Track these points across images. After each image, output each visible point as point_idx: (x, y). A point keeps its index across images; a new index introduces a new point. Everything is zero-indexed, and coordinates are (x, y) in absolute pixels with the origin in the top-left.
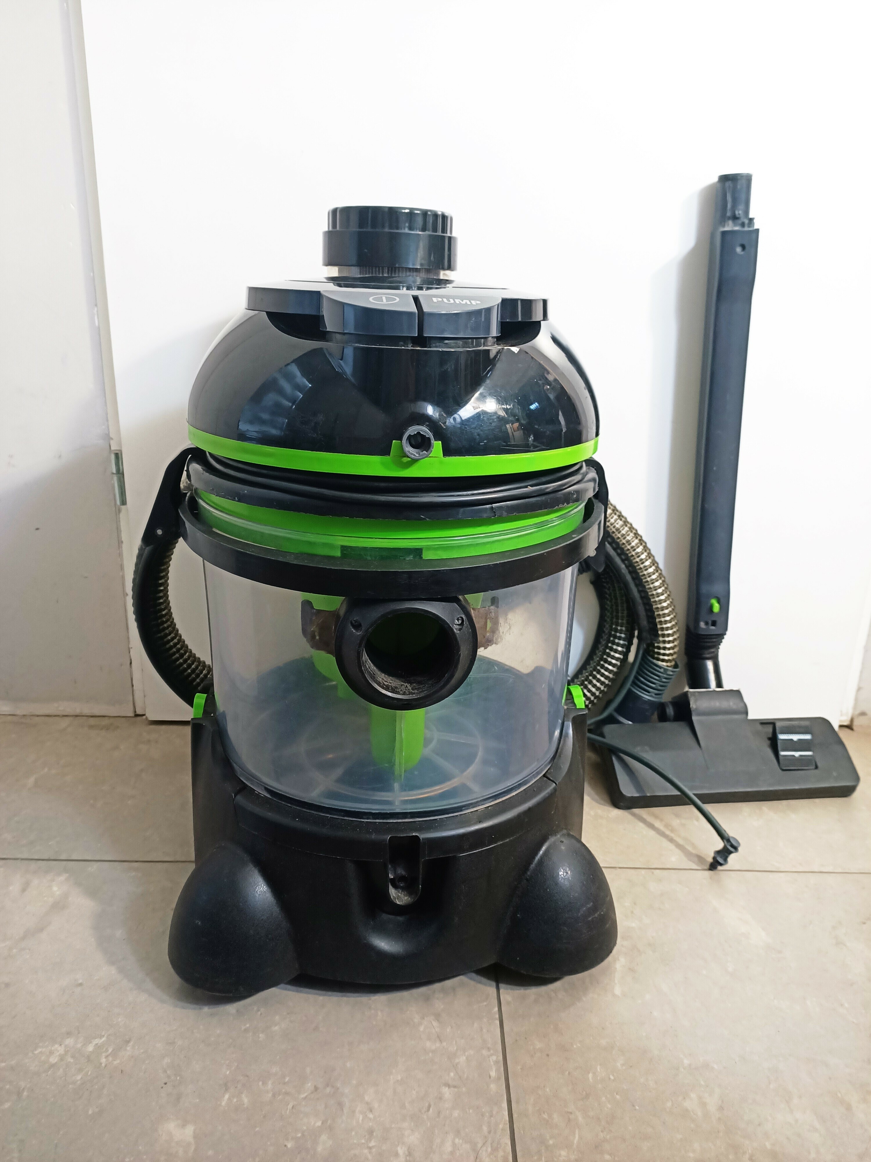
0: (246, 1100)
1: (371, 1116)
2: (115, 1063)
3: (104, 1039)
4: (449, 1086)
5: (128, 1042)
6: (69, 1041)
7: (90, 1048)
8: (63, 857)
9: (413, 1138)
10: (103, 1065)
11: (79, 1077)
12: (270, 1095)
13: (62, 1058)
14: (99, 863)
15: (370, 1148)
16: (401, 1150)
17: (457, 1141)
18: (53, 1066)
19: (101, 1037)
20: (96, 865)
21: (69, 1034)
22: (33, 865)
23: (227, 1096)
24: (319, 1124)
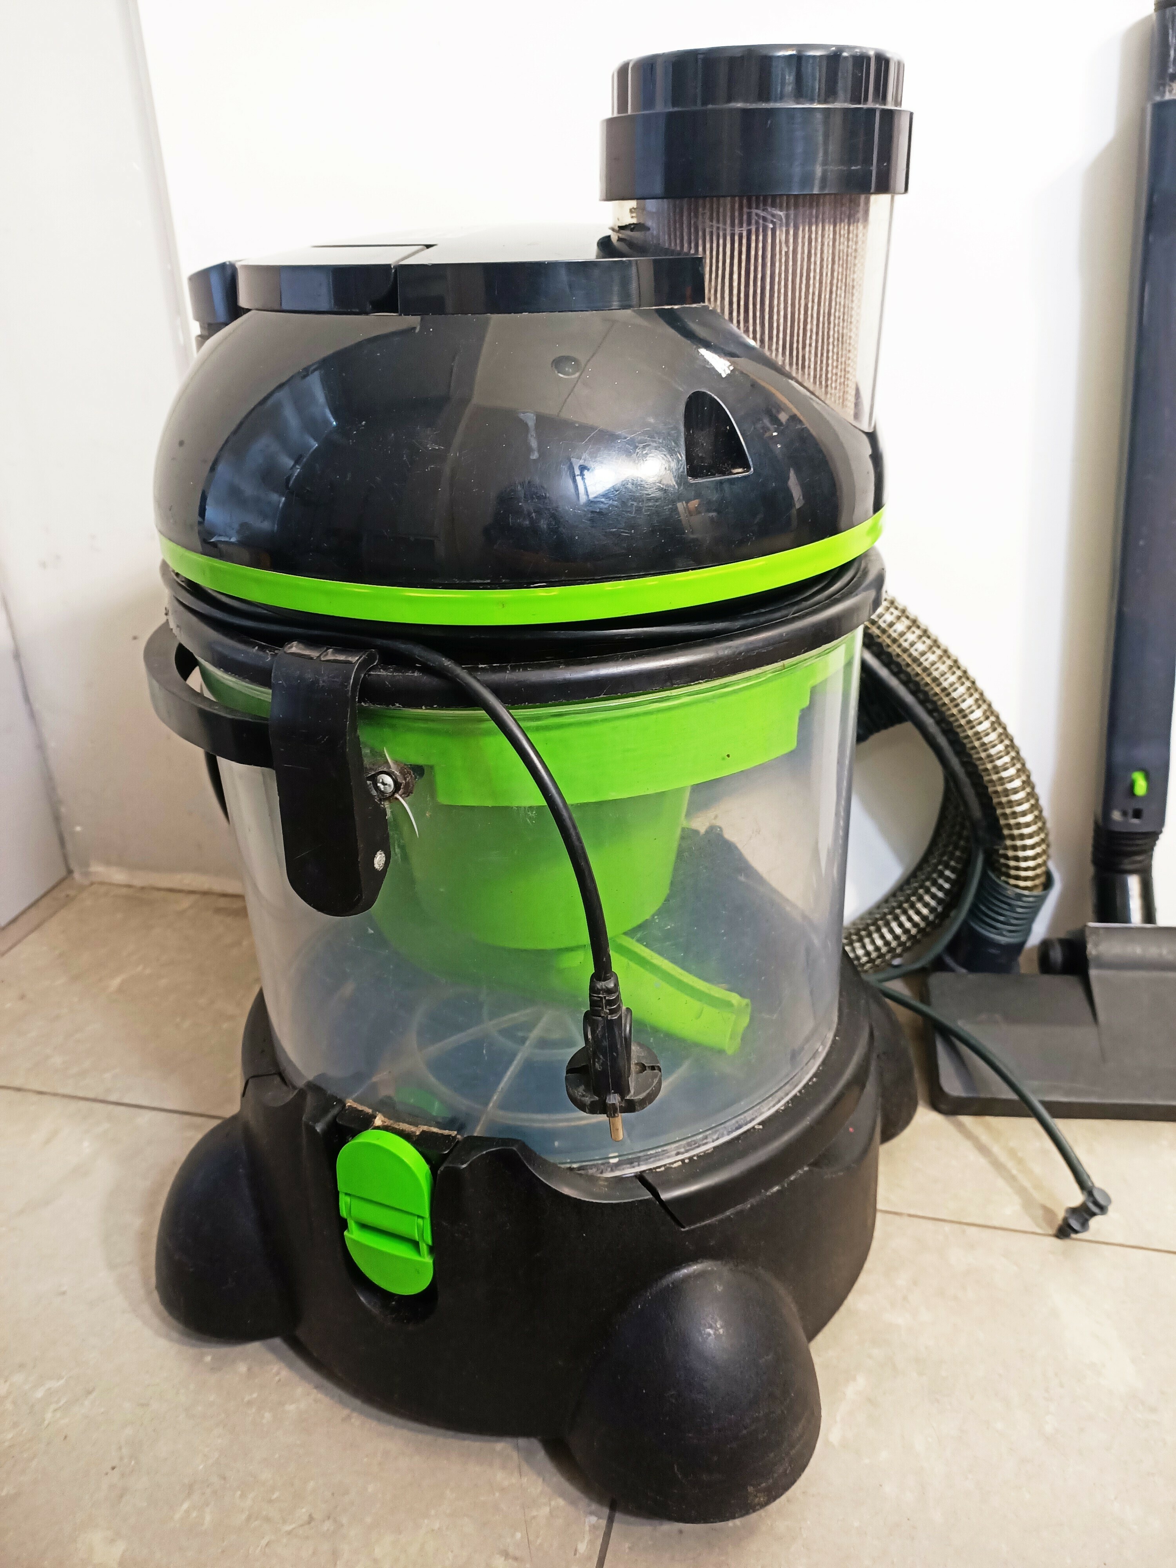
0: (208, 1518)
2: (62, 1422)
3: (62, 1382)
5: (89, 1393)
6: (18, 1378)
7: (40, 1394)
8: (113, 1098)
10: (46, 1422)
11: (10, 1436)
12: (244, 1517)
14: (154, 1113)
19: (60, 1378)
20: (148, 1115)
21: (21, 1367)
22: (74, 1106)
23: (185, 1506)
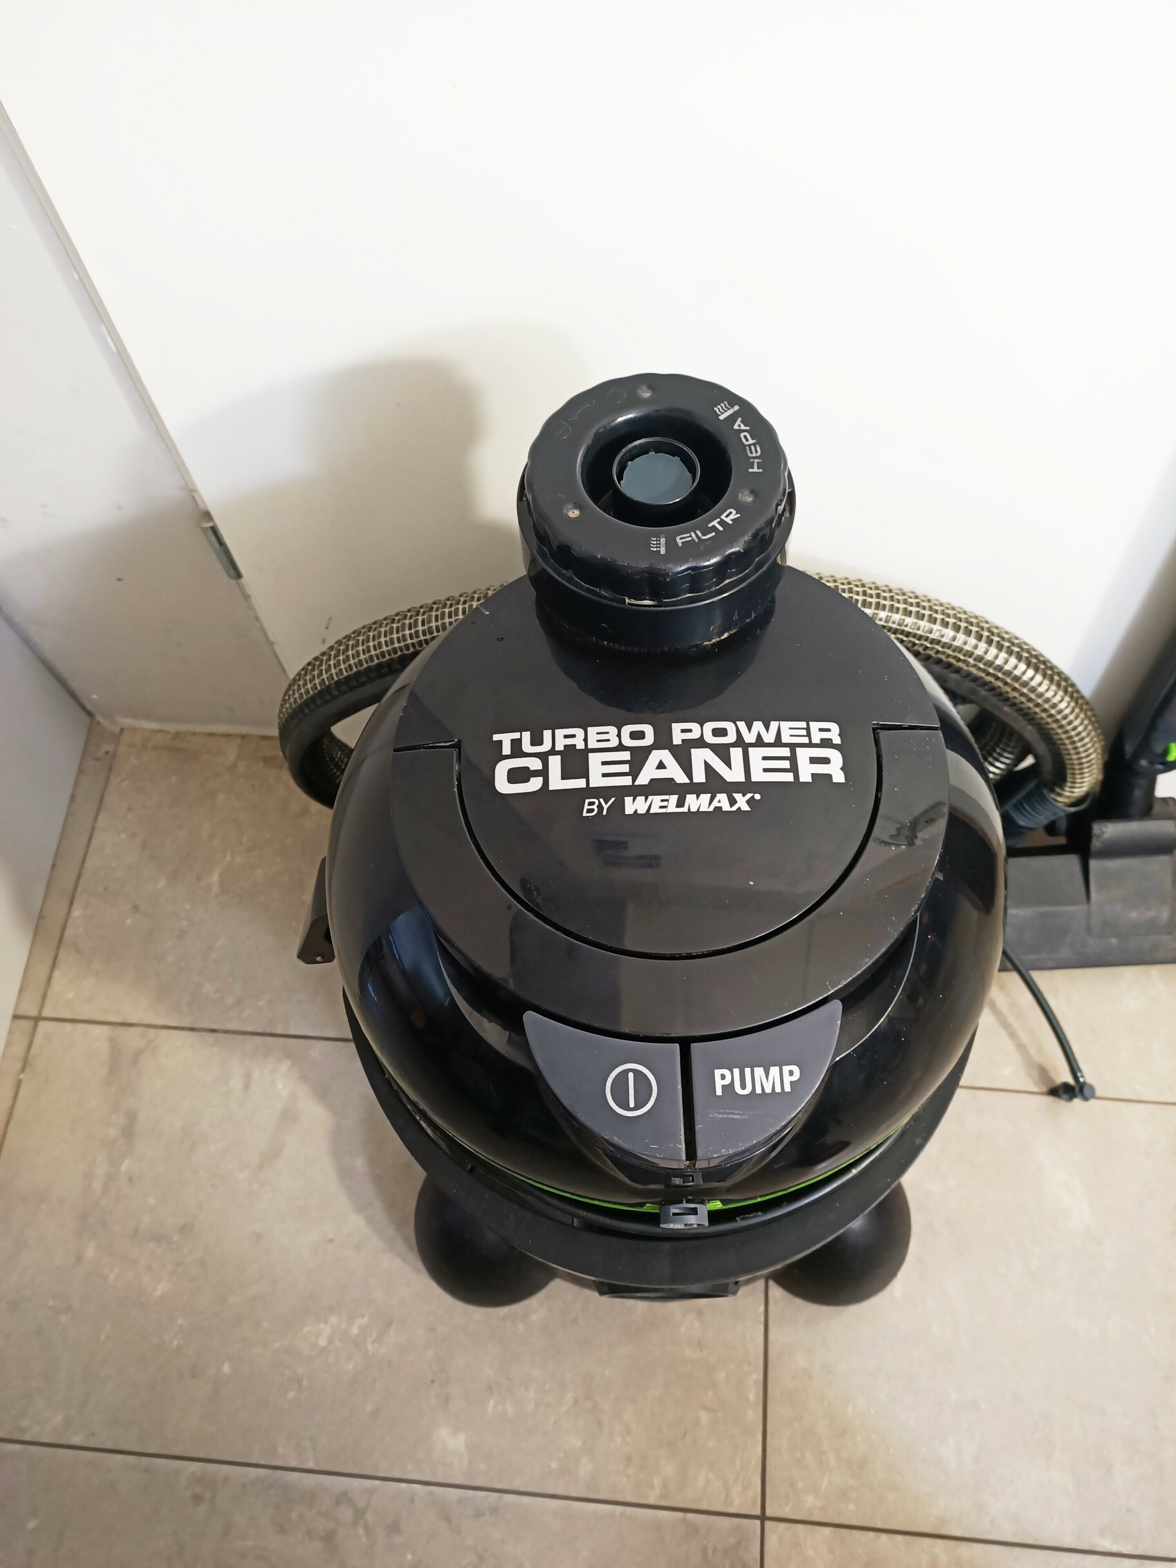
0: (510, 1409)
1: (629, 1439)
2: (383, 1350)
3: (366, 1318)
4: (706, 1408)
5: (389, 1324)
6: (333, 1319)
7: (355, 1330)
9: (669, 1469)
10: (371, 1353)
11: (350, 1366)
12: (533, 1405)
13: (330, 1341)
15: (628, 1476)
16: (657, 1481)
17: (710, 1475)
18: (323, 1350)
19: (363, 1316)
21: (331, 1310)
23: (492, 1403)
24: (579, 1444)
